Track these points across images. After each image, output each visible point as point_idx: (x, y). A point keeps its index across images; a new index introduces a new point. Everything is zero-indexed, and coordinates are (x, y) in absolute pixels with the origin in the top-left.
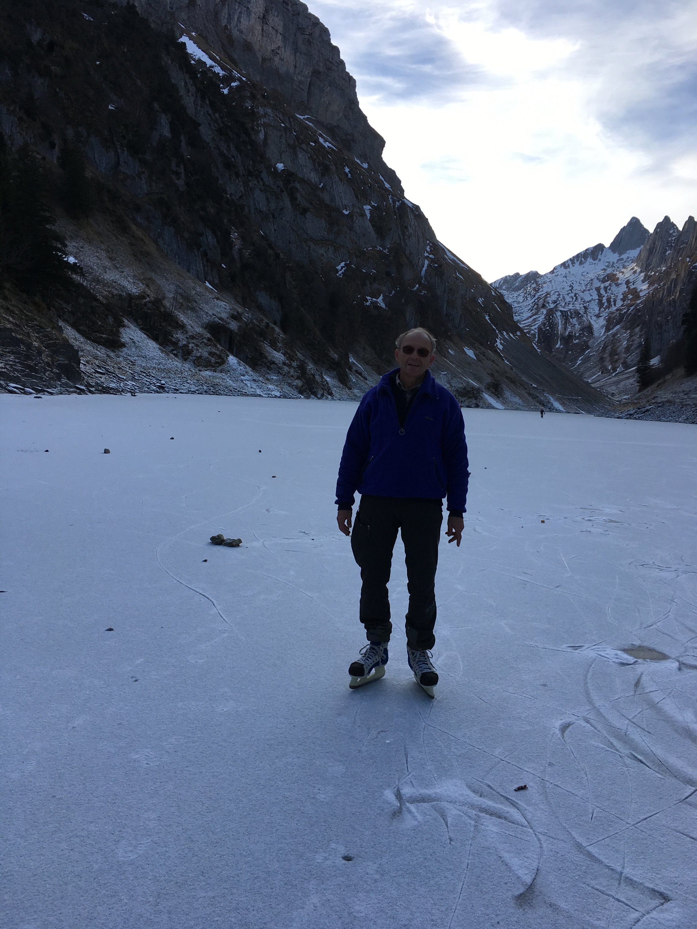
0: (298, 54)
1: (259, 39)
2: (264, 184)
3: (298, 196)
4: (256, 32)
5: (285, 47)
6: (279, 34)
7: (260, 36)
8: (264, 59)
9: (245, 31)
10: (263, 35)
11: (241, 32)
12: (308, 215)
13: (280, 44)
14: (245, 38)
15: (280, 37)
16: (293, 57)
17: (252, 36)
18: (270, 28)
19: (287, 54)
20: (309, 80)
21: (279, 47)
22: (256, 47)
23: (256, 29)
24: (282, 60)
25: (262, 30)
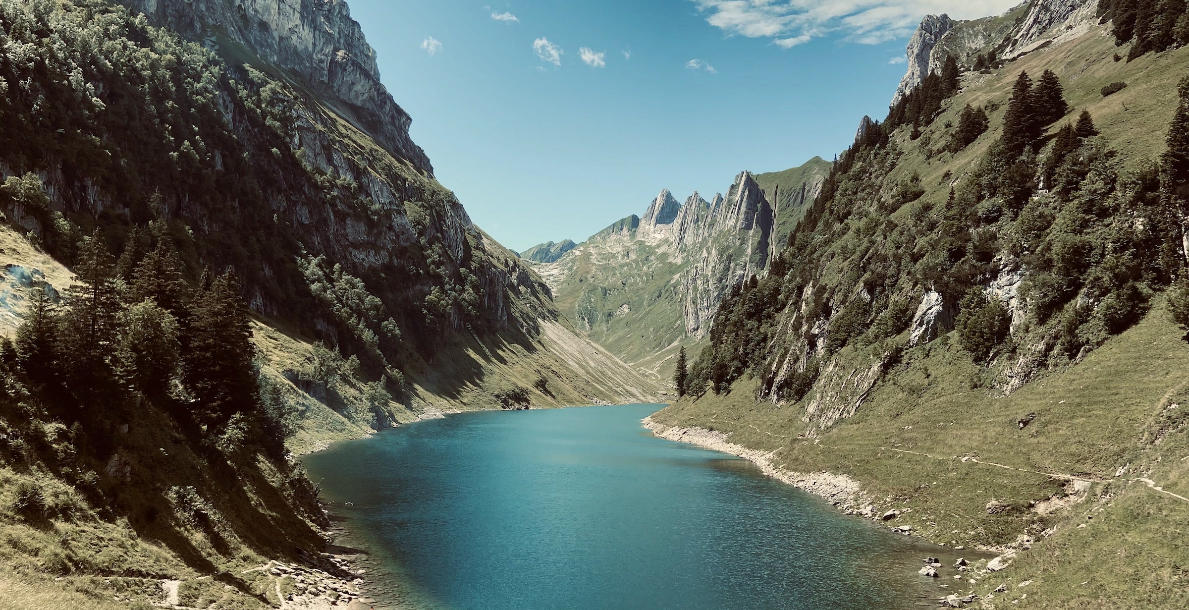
0: (317, 32)
1: (275, 18)
2: (306, 197)
4: (272, 11)
5: (303, 25)
6: (296, 13)
7: (277, 15)
8: (281, 38)
9: (260, 10)
10: (279, 14)
11: (256, 11)
12: (348, 220)
13: (298, 22)
14: (260, 17)
15: (298, 15)
16: (311, 35)
17: (268, 15)
18: (287, 6)
19: (306, 33)
20: (329, 58)
21: (297, 25)
22: (273, 26)
23: (273, 8)
24: (300, 38)
25: (279, 9)
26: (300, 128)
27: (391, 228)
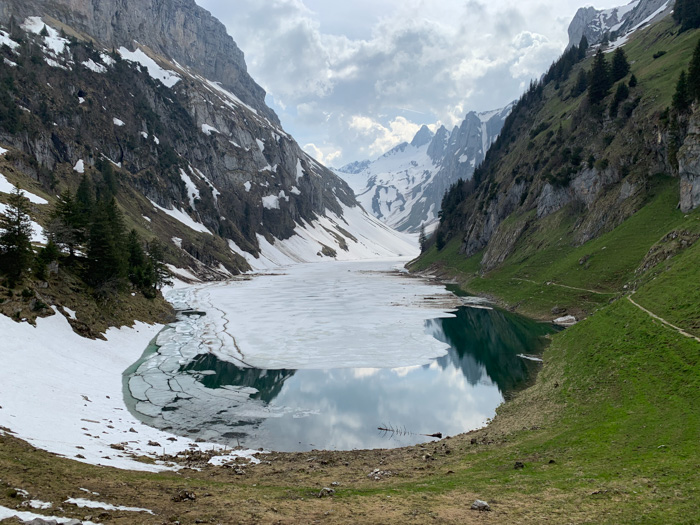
0: (207, 44)
1: (182, 38)
2: (199, 144)
4: (180, 34)
5: (199, 41)
6: (194, 34)
10: (184, 35)
12: (226, 156)
13: (196, 39)
16: (204, 46)
17: (178, 36)
18: (189, 31)
19: (200, 45)
20: (215, 59)
25: (184, 32)
26: (195, 104)
27: (252, 159)
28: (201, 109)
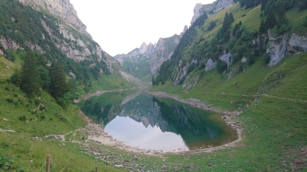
0: (63, 7)
1: (53, 4)
2: (65, 45)
3: (72, 46)
5: (60, 5)
6: (58, 3)
8: (55, 9)
12: (75, 50)
14: (49, 4)
20: (66, 13)
24: (59, 8)
26: (61, 29)
28: (64, 31)
